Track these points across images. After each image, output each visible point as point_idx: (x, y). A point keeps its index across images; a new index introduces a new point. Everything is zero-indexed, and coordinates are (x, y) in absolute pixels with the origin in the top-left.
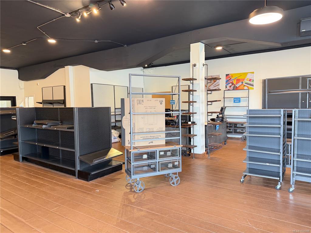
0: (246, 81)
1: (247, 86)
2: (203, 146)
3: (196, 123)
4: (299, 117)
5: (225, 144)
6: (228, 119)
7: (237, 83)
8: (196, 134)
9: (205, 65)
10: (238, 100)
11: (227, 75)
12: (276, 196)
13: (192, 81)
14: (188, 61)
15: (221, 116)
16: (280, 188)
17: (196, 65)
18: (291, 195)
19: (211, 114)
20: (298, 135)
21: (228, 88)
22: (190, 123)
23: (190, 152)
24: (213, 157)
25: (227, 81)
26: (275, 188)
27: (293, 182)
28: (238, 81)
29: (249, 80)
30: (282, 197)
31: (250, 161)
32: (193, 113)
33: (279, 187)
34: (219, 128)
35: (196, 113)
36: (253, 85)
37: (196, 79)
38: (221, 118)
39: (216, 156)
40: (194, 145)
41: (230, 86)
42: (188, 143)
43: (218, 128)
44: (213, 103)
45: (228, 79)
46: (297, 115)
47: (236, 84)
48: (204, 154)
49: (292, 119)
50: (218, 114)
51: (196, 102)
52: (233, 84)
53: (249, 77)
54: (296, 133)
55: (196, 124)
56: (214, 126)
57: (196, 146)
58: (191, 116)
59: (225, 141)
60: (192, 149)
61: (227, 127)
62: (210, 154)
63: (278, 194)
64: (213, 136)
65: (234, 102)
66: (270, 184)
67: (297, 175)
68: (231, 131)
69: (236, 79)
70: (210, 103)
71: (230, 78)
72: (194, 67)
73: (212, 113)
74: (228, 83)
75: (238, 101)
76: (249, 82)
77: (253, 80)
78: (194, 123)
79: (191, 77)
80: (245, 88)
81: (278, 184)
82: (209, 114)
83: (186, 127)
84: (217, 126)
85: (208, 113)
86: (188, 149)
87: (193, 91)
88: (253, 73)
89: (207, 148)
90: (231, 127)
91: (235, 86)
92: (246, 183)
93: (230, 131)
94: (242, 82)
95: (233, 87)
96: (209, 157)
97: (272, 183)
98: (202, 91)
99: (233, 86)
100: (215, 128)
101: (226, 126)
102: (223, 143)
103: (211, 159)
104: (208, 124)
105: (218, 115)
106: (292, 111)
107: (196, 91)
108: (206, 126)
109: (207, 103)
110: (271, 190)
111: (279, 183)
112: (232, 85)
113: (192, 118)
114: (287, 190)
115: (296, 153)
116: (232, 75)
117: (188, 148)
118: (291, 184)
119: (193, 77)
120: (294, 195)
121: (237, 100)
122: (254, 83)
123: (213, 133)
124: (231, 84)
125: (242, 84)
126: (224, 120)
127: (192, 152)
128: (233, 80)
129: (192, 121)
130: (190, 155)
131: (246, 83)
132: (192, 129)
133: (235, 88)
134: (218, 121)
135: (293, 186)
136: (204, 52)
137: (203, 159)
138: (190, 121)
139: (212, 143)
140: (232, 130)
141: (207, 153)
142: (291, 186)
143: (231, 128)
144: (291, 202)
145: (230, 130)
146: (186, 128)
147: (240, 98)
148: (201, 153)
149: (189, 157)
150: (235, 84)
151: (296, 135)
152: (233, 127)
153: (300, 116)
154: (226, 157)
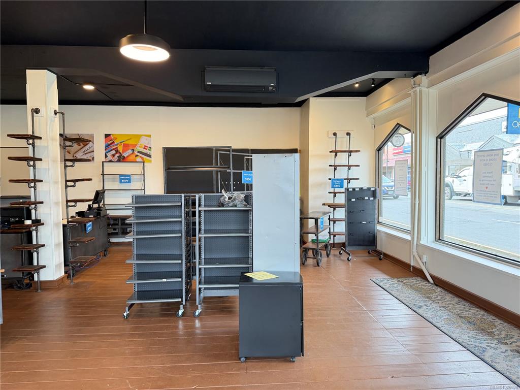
0: (139, 148)
1: (141, 157)
2: (61, 264)
3: (42, 222)
4: (205, 206)
5: (105, 256)
6: (108, 212)
7: (124, 151)
8: (43, 243)
9: (58, 113)
10: (127, 179)
11: (107, 136)
12: (177, 327)
13: (31, 141)
14: (23, 102)
15: (96, 206)
16: (183, 314)
17: (39, 110)
18: (197, 321)
19: (73, 204)
20: (206, 231)
21: (110, 157)
22: (28, 222)
23: (30, 280)
24: (78, 283)
25: (107, 146)
26: (176, 315)
27: (200, 301)
28: (126, 147)
29: (144, 147)
30: (185, 327)
31: (138, 279)
32: (36, 203)
33: (181, 312)
34: (93, 229)
35: (42, 203)
36: (150, 156)
37: (40, 138)
38: (96, 211)
39: (86, 280)
40: (40, 265)
41: (114, 155)
42: (26, 261)
43: (90, 228)
44: (77, 183)
45: (109, 143)
46: (202, 203)
47: (123, 153)
48: (62, 279)
49: (195, 208)
50: (91, 203)
51: (41, 181)
52: (117, 151)
53: (143, 142)
54: (203, 227)
55: (43, 224)
56: (83, 225)
57: (44, 267)
58: (30, 208)
59: (105, 251)
60: (36, 274)
61: (109, 225)
62: (73, 278)
63: (181, 324)
64: (78, 245)
65: (121, 182)
66: (170, 311)
67: (206, 289)
68: (117, 231)
69: (122, 143)
70: (72, 184)
71: (112, 141)
72: (35, 114)
73: (76, 201)
74: (110, 149)
75: (127, 181)
76: (144, 150)
77: (151, 148)
78: (37, 223)
79: (30, 133)
80: (138, 159)
81: (179, 309)
82: (70, 204)
83: (20, 231)
84: (88, 225)
85: (68, 201)
86: (27, 275)
87: (35, 159)
88: (150, 136)
89: (67, 268)
90: (117, 224)
91: (121, 155)
92: (132, 318)
93: (114, 231)
94: (133, 150)
95: (118, 157)
96: (72, 284)
97: (173, 308)
98: (54, 161)
99: (118, 155)
100: (84, 229)
101: (106, 224)
102: (102, 254)
103: (77, 286)
104: (68, 222)
105: (89, 206)
106: (195, 196)
107: (41, 160)
108: (64, 226)
109: (66, 184)
110: (169, 319)
111: (182, 306)
112: (116, 153)
113: (33, 211)
114: (192, 315)
115: (203, 257)
116: (116, 137)
117: (25, 273)
118: (197, 304)
119: (33, 132)
120: (201, 320)
121: (125, 178)
122: (152, 153)
123: (79, 238)
124: (114, 152)
125: (133, 153)
126: (102, 213)
127: (36, 279)
128: (117, 144)
129: (33, 218)
130: (31, 286)
131: (138, 152)
132: (34, 233)
133: (122, 159)
134: (90, 216)
135: (199, 306)
136: (57, 91)
137: (59, 289)
138: (29, 218)
139: (78, 257)
140: (119, 230)
141: (69, 277)
142: (197, 308)
143: (116, 227)
144: (198, 331)
145: (115, 229)
146: (21, 233)
147: (129, 176)
148: (55, 279)
149: (28, 290)
150: (121, 152)
151: (202, 231)
152: (120, 225)
153: (207, 204)
154: (105, 277)
